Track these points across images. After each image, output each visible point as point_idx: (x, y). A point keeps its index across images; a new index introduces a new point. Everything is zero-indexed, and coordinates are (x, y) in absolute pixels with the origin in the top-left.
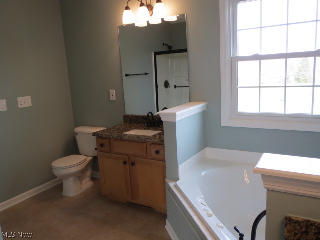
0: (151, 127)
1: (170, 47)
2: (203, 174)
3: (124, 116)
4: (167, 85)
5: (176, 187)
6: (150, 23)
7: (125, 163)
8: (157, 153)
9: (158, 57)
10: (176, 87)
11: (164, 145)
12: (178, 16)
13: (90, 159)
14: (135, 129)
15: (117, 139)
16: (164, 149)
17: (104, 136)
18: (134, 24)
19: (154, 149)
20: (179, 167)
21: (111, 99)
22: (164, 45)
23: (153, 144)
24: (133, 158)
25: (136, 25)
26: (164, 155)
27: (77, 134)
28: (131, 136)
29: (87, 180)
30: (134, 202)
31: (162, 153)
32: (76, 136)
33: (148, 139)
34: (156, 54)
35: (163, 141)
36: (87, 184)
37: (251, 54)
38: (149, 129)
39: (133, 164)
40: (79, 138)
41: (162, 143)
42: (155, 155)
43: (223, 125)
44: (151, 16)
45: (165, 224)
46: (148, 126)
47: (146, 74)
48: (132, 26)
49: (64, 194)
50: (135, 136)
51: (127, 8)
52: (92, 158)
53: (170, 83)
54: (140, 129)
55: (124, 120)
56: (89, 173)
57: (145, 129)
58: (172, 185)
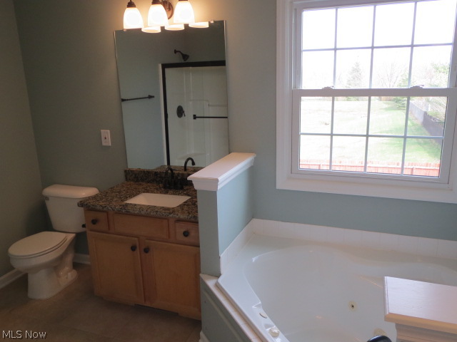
0: (171, 189)
1: (185, 57)
2: (254, 259)
3: (125, 171)
4: (180, 112)
5: (218, 286)
6: (167, 28)
7: (133, 248)
8: (186, 234)
9: (167, 70)
10: (195, 117)
11: (198, 223)
12: (212, 22)
13: (71, 236)
14: (144, 192)
15: (119, 213)
16: (198, 228)
17: (98, 208)
18: (141, 29)
19: (181, 229)
20: (221, 256)
21: (104, 144)
22: (176, 52)
23: (179, 220)
24: (147, 241)
25: (143, 30)
26: (198, 238)
27: (47, 198)
28: (142, 207)
29: (67, 268)
30: (148, 304)
31: (192, 234)
32: (46, 201)
33: (170, 213)
34: (165, 66)
35: (196, 217)
36: (68, 275)
37: (320, 86)
38: (166, 193)
39: (146, 250)
40: (50, 205)
41: (192, 219)
42: (181, 237)
43: (278, 187)
44: (169, 18)
45: (199, 337)
46: (165, 187)
47: (150, 97)
48: (137, 32)
49: (30, 295)
50: (149, 207)
51: (131, 5)
52: (74, 235)
53: (185, 109)
54: (152, 192)
55: (126, 176)
56: (69, 259)
57: (161, 193)
58: (211, 283)
